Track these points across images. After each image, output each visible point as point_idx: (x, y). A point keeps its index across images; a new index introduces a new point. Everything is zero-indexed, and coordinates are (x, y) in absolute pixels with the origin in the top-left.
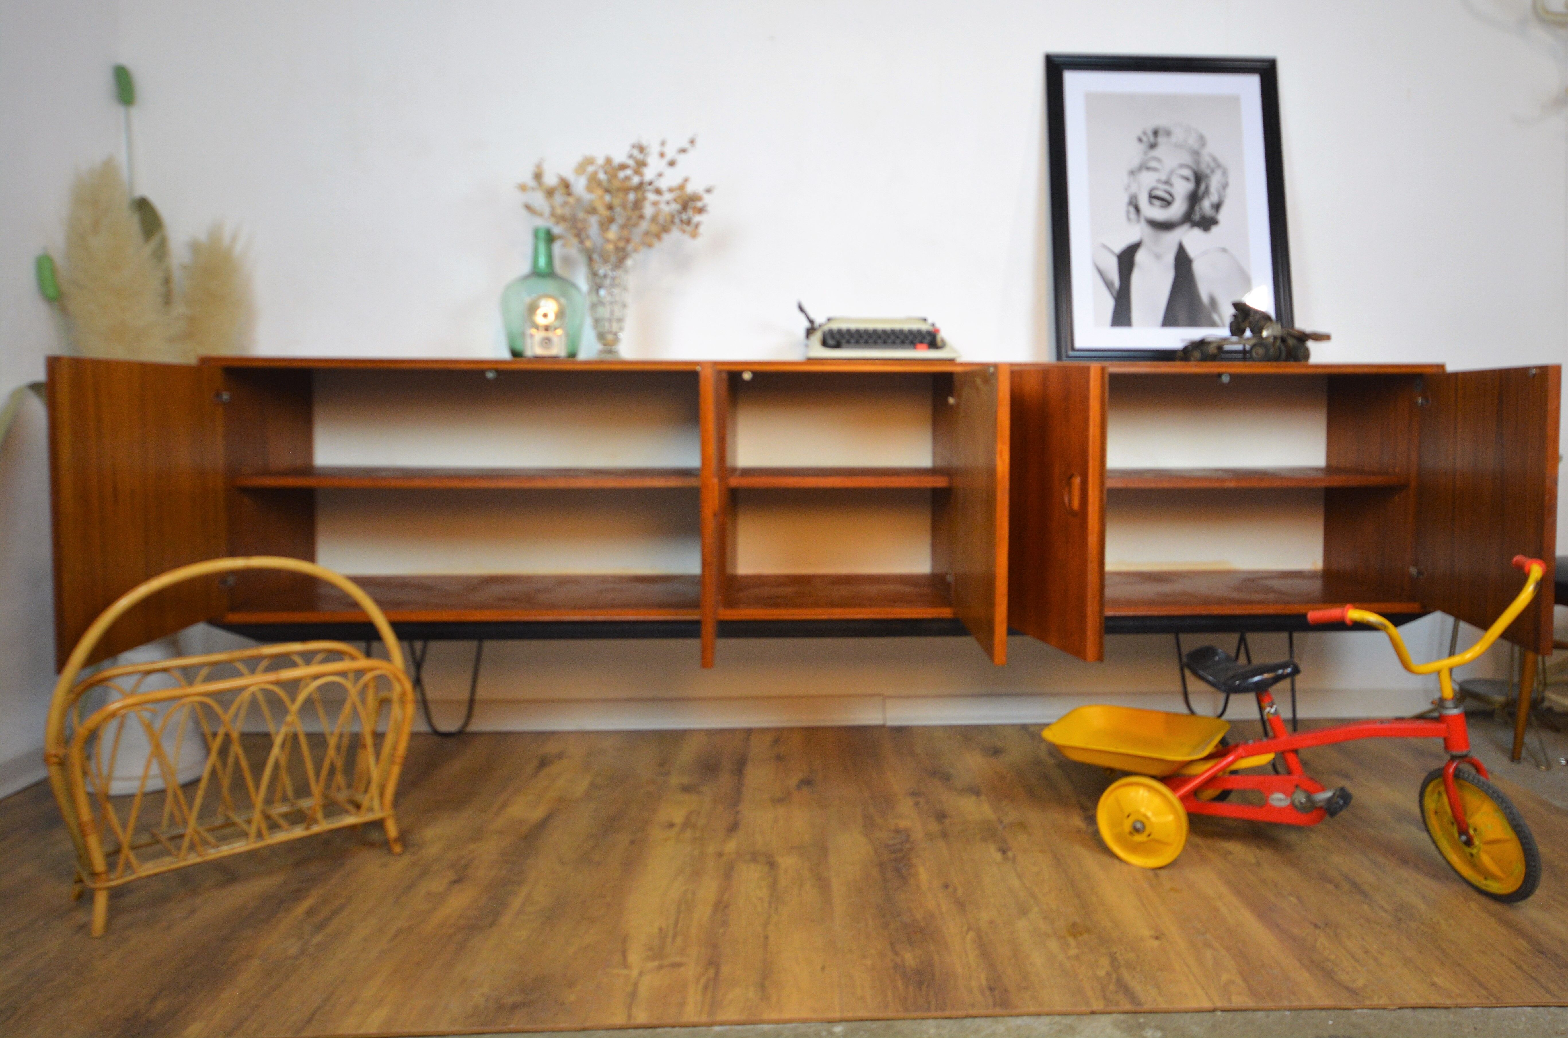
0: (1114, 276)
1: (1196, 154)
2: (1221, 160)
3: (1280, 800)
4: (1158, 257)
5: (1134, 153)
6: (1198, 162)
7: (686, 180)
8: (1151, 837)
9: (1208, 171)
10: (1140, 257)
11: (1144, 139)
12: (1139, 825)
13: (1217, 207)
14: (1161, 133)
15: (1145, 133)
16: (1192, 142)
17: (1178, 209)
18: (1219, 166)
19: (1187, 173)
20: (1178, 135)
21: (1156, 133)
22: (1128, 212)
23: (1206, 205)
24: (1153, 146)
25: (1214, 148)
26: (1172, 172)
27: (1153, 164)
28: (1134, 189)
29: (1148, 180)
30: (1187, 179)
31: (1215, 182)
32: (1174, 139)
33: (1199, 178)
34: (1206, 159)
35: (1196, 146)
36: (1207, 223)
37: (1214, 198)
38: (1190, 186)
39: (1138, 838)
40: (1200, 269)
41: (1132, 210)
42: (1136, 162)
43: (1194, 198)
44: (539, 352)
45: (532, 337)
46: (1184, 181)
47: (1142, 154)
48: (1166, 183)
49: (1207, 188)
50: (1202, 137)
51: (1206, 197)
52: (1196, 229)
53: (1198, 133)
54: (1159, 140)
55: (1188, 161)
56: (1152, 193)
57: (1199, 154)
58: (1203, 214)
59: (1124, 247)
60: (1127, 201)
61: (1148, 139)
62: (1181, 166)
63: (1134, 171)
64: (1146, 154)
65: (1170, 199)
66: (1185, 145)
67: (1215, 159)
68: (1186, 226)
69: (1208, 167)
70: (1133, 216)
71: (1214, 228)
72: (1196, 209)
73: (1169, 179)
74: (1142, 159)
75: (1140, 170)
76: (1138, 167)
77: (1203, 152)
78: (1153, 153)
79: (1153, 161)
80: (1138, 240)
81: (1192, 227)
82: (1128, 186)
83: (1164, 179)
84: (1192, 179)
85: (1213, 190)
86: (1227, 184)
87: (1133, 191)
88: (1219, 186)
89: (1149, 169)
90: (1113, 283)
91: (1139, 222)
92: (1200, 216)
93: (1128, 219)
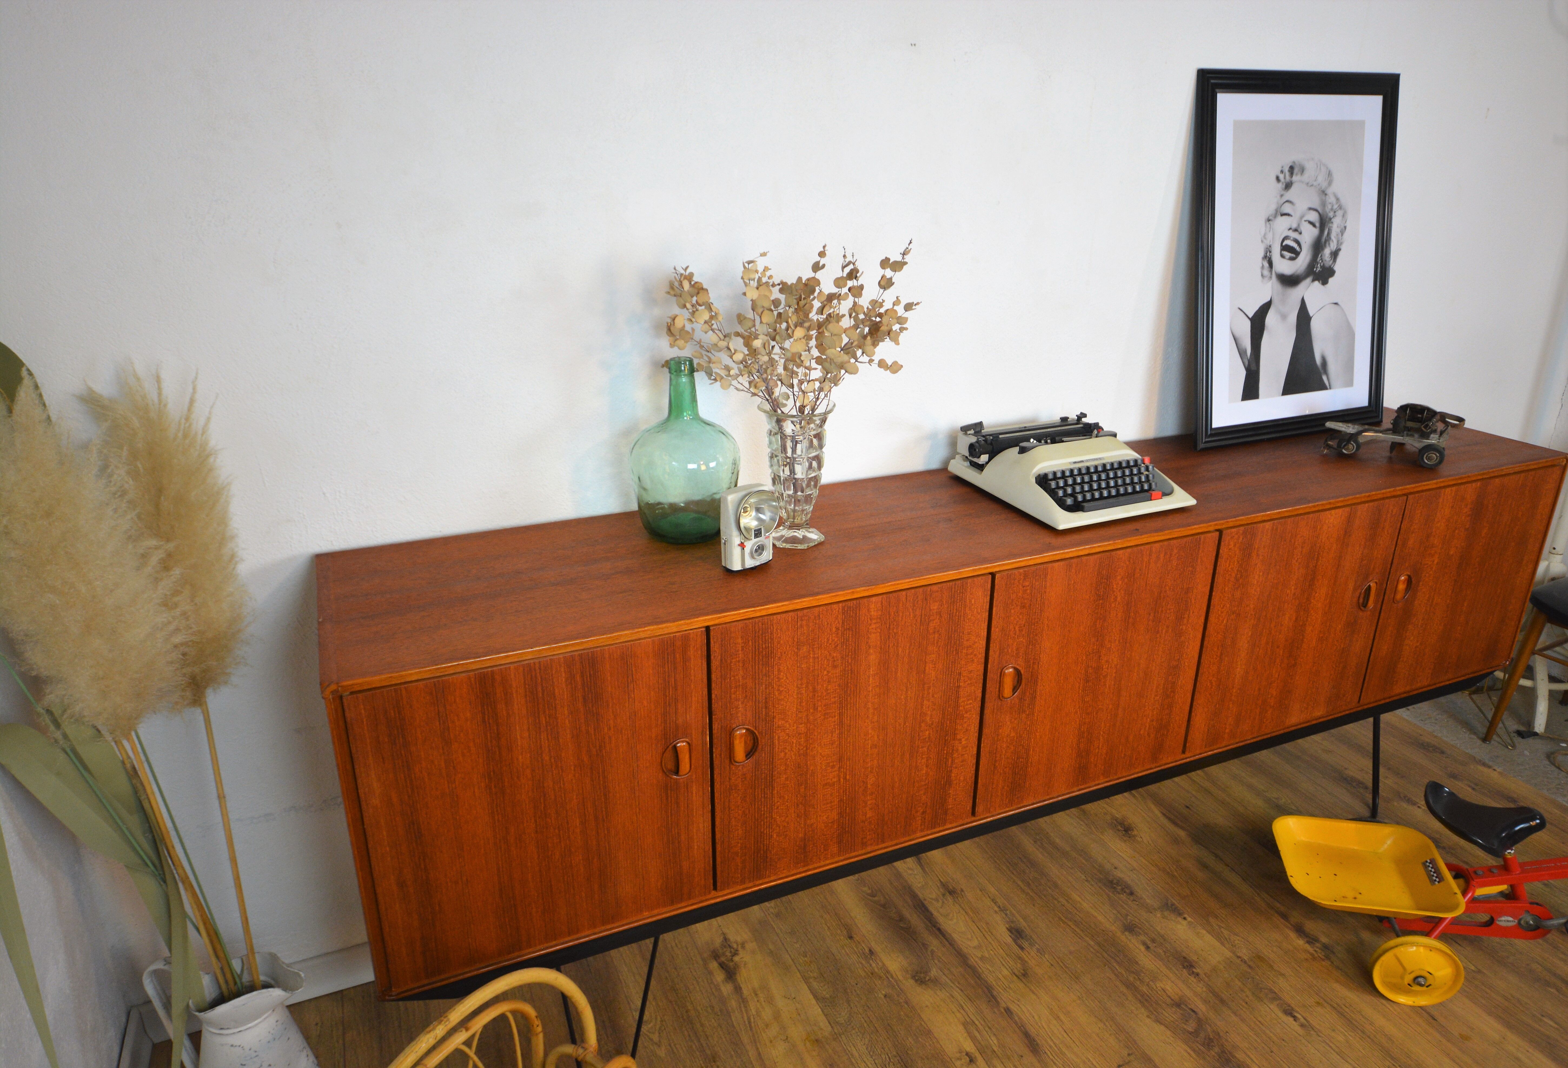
0: (1247, 344)
1: (1324, 193)
2: (1343, 201)
3: (1508, 921)
4: (1284, 317)
6: (1324, 204)
8: (1430, 987)
9: (1331, 214)
10: (1271, 319)
11: (1281, 177)
12: (1421, 980)
13: (1335, 254)
14: (1296, 171)
15: (1282, 172)
16: (1321, 179)
17: (1303, 261)
18: (1340, 207)
19: (1314, 217)
20: (1310, 173)
21: (1291, 169)
22: (1263, 267)
23: (1327, 254)
24: (1288, 186)
26: (1301, 218)
27: (1287, 208)
28: (1269, 239)
29: (1282, 227)
30: (1314, 225)
31: (1336, 226)
32: (1306, 177)
33: (1324, 223)
34: (1331, 199)
35: (1324, 185)
36: (1323, 275)
37: (1333, 246)
38: (1315, 232)
39: (1417, 988)
40: (1316, 326)
41: (1266, 265)
42: (1272, 208)
43: (1318, 246)
44: (750, 563)
45: (742, 545)
46: (1311, 227)
47: (1279, 197)
48: (1296, 230)
49: (1329, 234)
50: (1330, 174)
51: (1327, 245)
52: (1316, 283)
53: (1327, 168)
54: (1294, 178)
55: (1316, 203)
56: (1284, 244)
57: (1326, 194)
58: (1323, 264)
59: (1256, 308)
60: (1262, 254)
61: (1285, 178)
62: (1310, 209)
63: (1270, 218)
64: (1282, 196)
65: (1298, 249)
66: (1315, 184)
67: (1338, 199)
68: (1309, 280)
69: (1332, 209)
70: (1266, 272)
71: (1331, 280)
72: (1318, 260)
73: (1299, 225)
74: (1278, 203)
75: (1275, 217)
76: (1274, 212)
77: (1330, 191)
78: (1289, 195)
79: (1287, 204)
80: (1268, 299)
81: (1313, 280)
82: (1265, 236)
83: (1294, 226)
84: (1318, 225)
85: (1333, 236)
86: (1345, 227)
87: (1268, 242)
88: (1339, 230)
89: (1283, 215)
90: (1245, 351)
91: (1271, 278)
92: (1322, 267)
93: (1262, 275)
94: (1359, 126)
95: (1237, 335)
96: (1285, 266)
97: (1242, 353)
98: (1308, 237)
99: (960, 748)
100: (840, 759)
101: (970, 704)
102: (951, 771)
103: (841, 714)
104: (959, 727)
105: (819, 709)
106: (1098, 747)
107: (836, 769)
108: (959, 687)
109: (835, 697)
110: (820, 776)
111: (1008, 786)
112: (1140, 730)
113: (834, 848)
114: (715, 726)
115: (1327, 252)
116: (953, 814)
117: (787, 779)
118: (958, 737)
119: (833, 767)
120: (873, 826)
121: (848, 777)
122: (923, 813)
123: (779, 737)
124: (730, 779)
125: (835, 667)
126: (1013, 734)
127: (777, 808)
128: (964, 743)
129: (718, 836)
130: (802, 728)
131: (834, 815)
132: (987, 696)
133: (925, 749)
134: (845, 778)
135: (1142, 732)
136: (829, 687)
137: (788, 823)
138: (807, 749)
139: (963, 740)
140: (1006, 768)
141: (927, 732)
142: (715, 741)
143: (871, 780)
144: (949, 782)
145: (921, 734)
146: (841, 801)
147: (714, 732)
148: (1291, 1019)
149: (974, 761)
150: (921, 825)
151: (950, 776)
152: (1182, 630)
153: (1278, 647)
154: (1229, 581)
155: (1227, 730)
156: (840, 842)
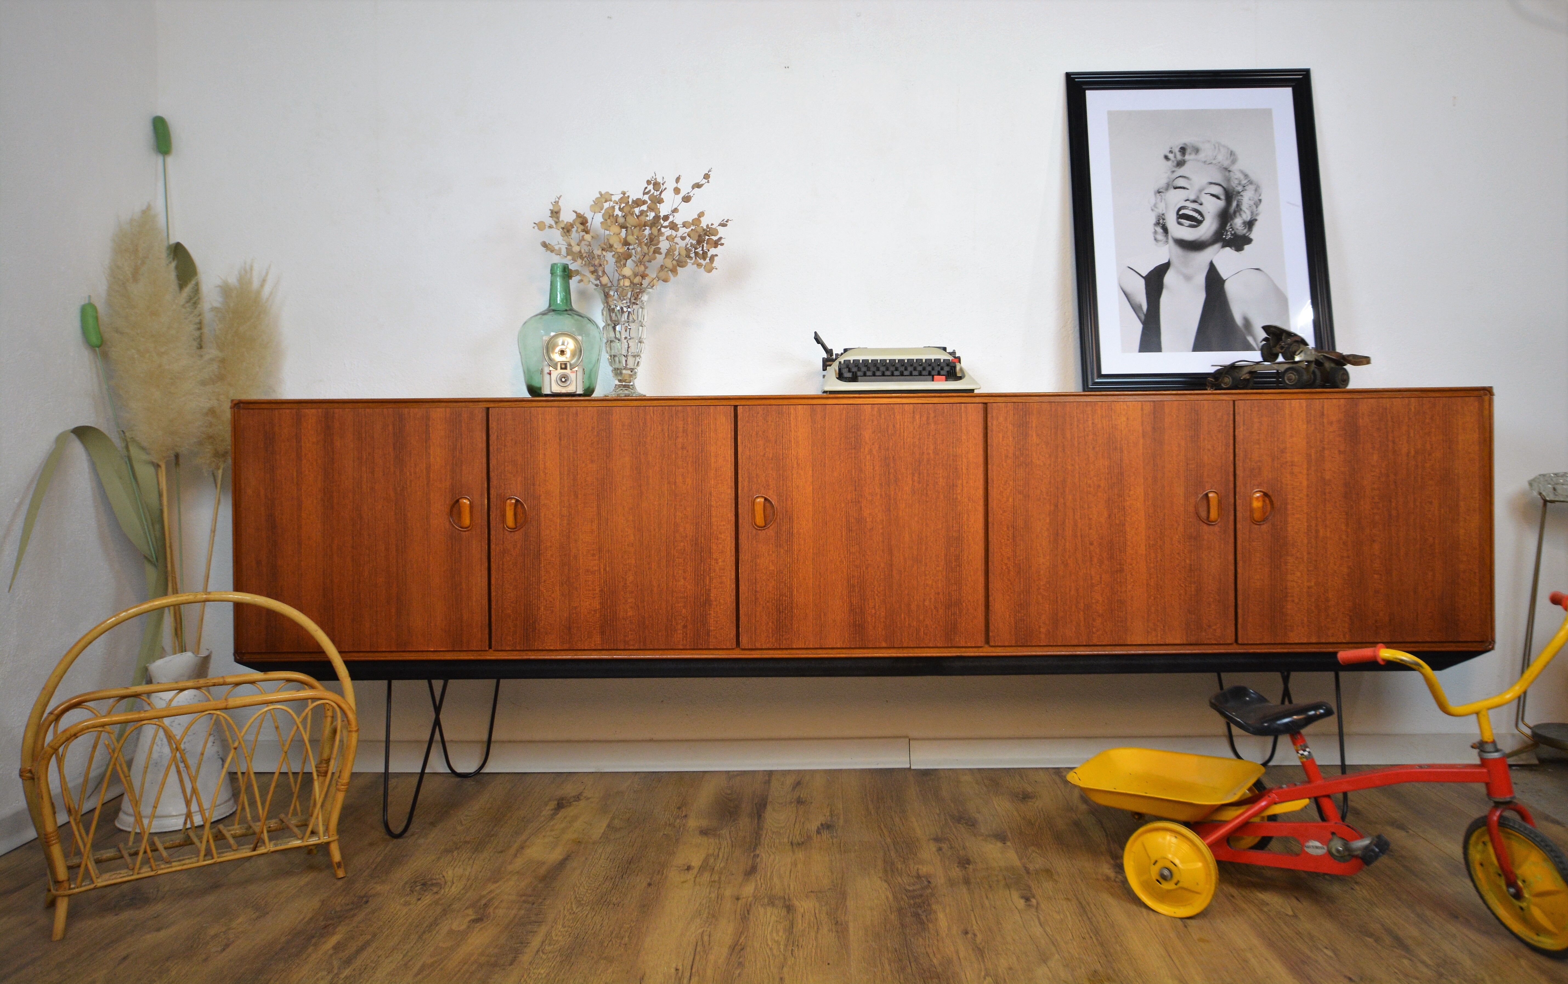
0: (1142, 299)
1: (1227, 170)
2: (1253, 176)
3: (1317, 847)
4: (1188, 278)
5: (1162, 172)
6: (1228, 180)
7: (701, 214)
8: (1179, 885)
9: (1240, 188)
10: (1169, 278)
11: (1171, 156)
12: (1166, 872)
13: (1250, 224)
14: (1188, 151)
15: (1171, 152)
16: (1222, 157)
17: (1207, 229)
18: (1251, 182)
19: (1217, 190)
20: (1207, 152)
21: (1183, 150)
22: (1155, 232)
23: (1238, 223)
24: (1180, 164)
25: (1245, 164)
26: (1201, 191)
27: (1181, 182)
28: (1161, 209)
29: (1176, 199)
30: (1218, 198)
31: (1247, 199)
32: (1202, 156)
33: (1230, 195)
34: (1236, 175)
35: (1226, 163)
36: (1239, 242)
37: (1247, 216)
38: (1221, 204)
39: (1166, 886)
40: (1232, 289)
41: (1160, 230)
42: (1162, 182)
43: (1225, 217)
44: (556, 389)
45: (550, 374)
46: (1214, 199)
47: (1169, 173)
48: (1194, 201)
49: (1238, 205)
50: (1232, 153)
51: (1238, 214)
52: (1228, 249)
53: (1228, 149)
54: (1187, 157)
55: (1217, 178)
56: (1181, 213)
57: (1230, 171)
58: (1235, 233)
59: (1151, 268)
60: (1154, 221)
61: (1175, 157)
62: (1211, 183)
63: (1160, 190)
64: (1173, 172)
65: (1199, 217)
66: (1214, 162)
67: (1246, 176)
68: (1217, 246)
69: (1239, 184)
70: (1160, 236)
71: (1247, 247)
72: (1227, 228)
73: (1198, 197)
74: (1169, 178)
75: (1167, 189)
76: (1165, 186)
77: (1234, 168)
78: (1181, 171)
79: (1180, 179)
80: (1167, 261)
81: (1223, 246)
82: (1155, 205)
83: (1192, 197)
84: (1222, 197)
85: (1245, 207)
86: (1260, 200)
87: (1160, 211)
88: (1252, 203)
89: (1175, 188)
90: (1140, 307)
91: (1167, 242)
92: (1232, 235)
93: (1156, 239)
94: (1266, 114)
95: (1128, 290)
96: (1188, 233)
97: (1136, 308)
98: (1211, 207)
99: (718, 569)
100: (600, 550)
101: (724, 525)
102: (710, 590)
103: (599, 507)
104: (714, 547)
105: (580, 497)
106: (874, 607)
107: (597, 557)
108: (711, 506)
109: (593, 489)
110: (581, 560)
111: (773, 622)
112: (924, 600)
114: (492, 492)
116: (717, 638)
117: (552, 556)
118: (714, 556)
119: (593, 555)
120: (634, 626)
121: (608, 569)
122: (685, 627)
123: (545, 515)
124: (503, 542)
125: (592, 461)
126: (772, 568)
127: (545, 581)
128: (720, 564)
129: (493, 594)
130: (565, 511)
131: (596, 604)
132: (740, 521)
133: (681, 560)
134: (605, 570)
135: (927, 603)
136: (588, 479)
137: (554, 600)
138: (569, 532)
139: (720, 560)
140: (768, 602)
141: (682, 544)
142: (492, 505)
143: (630, 578)
144: (708, 602)
145: (676, 543)
146: (601, 591)
147: (491, 496)
149: (734, 586)
150: (683, 640)
151: (708, 595)
152: (957, 498)
153: (1091, 544)
154: (1007, 457)
155: (1042, 630)
156: (603, 633)
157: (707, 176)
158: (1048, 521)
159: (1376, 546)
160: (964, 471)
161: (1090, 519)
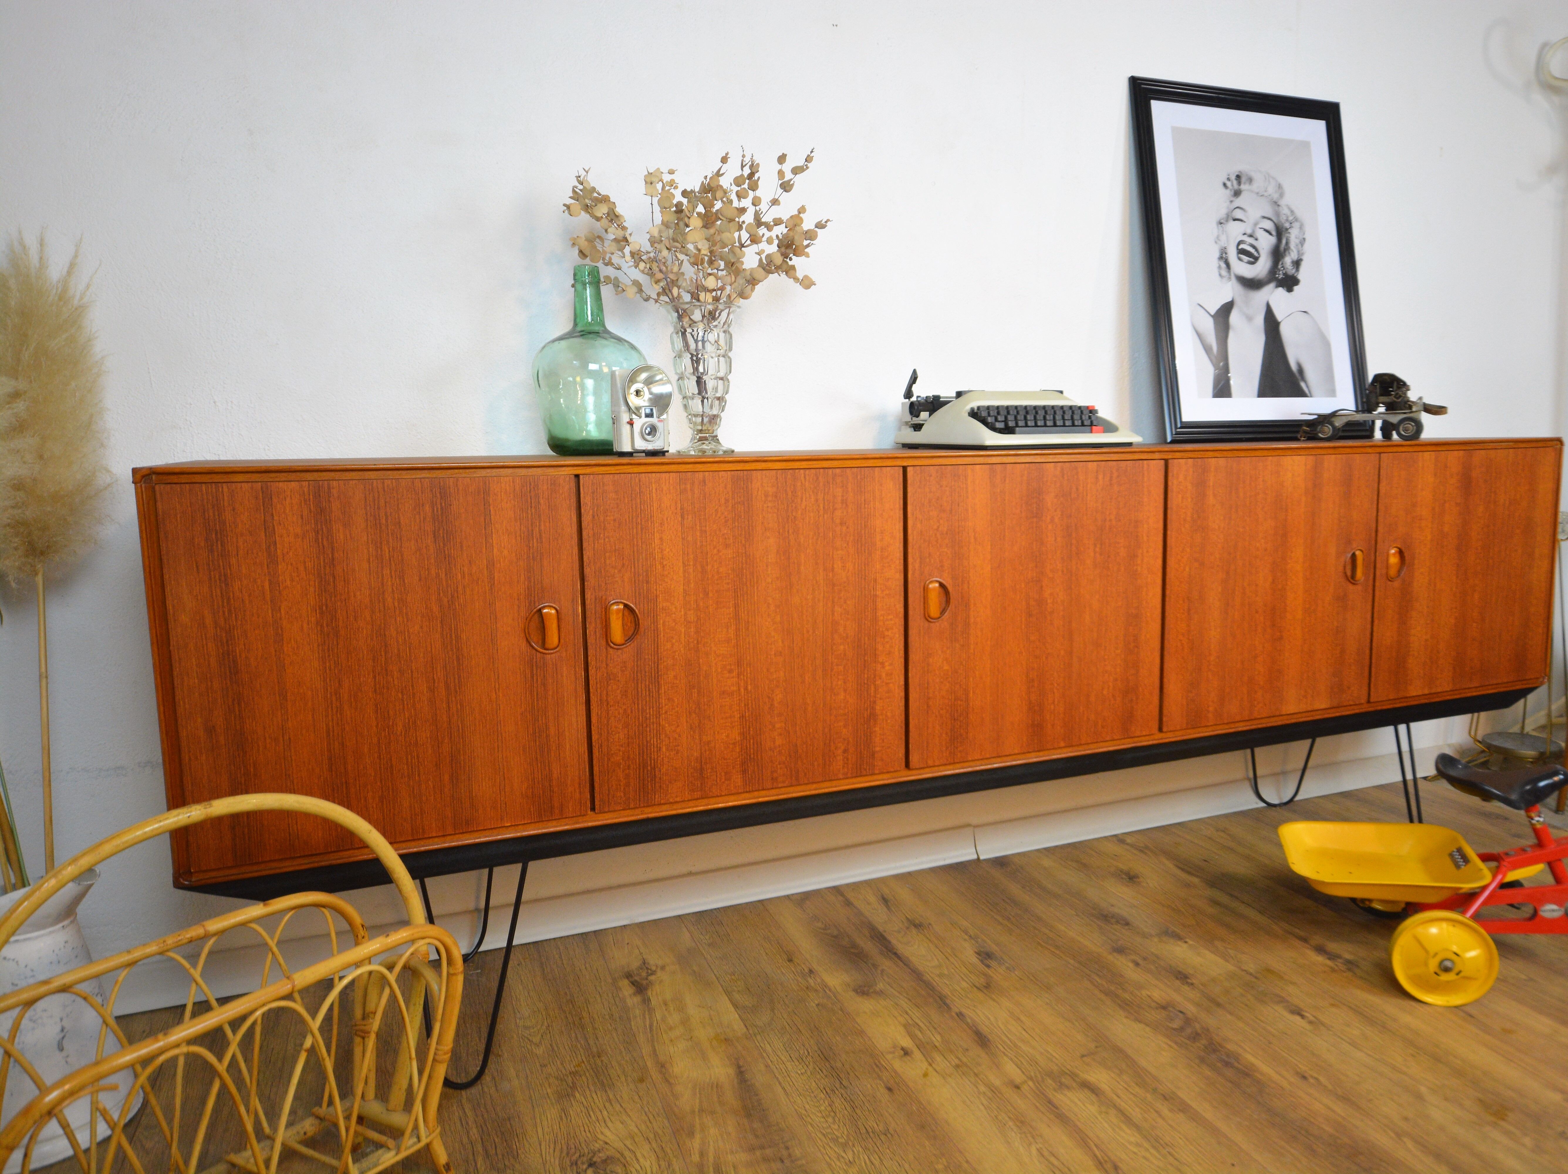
0: (1212, 339)
1: (1276, 204)
2: (1298, 213)
3: (1553, 910)
4: (1250, 319)
6: (1278, 214)
7: (802, 210)
8: (1461, 975)
9: (1287, 225)
10: (1235, 317)
11: (1229, 184)
12: (1448, 964)
13: (1297, 264)
14: (1243, 179)
15: (1229, 179)
16: (1271, 190)
17: (1263, 266)
18: (1296, 220)
19: (1269, 225)
20: (1259, 184)
21: (1238, 178)
22: (1220, 267)
24: (1237, 193)
25: (1292, 200)
26: (1256, 224)
27: (1238, 214)
28: (1223, 241)
29: (1235, 231)
30: (1270, 234)
31: (1293, 236)
32: (1255, 186)
33: (1280, 232)
34: (1285, 211)
35: (1276, 196)
36: (1289, 283)
37: (1294, 256)
38: (1273, 240)
39: (1445, 977)
40: (1286, 331)
41: (1223, 265)
42: (1223, 213)
43: (1277, 254)
44: (640, 446)
45: (634, 423)
46: (1267, 234)
47: (1228, 203)
48: (1251, 236)
49: (1287, 243)
50: (1280, 187)
51: (1287, 253)
52: (1280, 289)
53: (1276, 181)
54: (1243, 187)
55: (1269, 212)
56: (1240, 247)
57: (1279, 205)
58: (1286, 272)
59: (1218, 306)
60: (1217, 255)
61: (1232, 185)
62: (1264, 217)
63: (1222, 221)
64: (1231, 202)
65: (1256, 254)
66: (1266, 194)
67: (1292, 212)
68: (1272, 285)
69: (1287, 220)
70: (1224, 272)
71: (1296, 288)
72: (1280, 267)
73: (1254, 231)
74: (1228, 208)
75: (1227, 221)
76: (1225, 216)
77: (1282, 202)
78: (1238, 202)
79: (1237, 210)
80: (1230, 300)
81: (1277, 286)
82: (1218, 237)
83: (1249, 231)
84: (1274, 233)
85: (1292, 245)
86: (1304, 239)
87: (1223, 243)
88: (1297, 241)
89: (1235, 220)
90: (1211, 348)
91: (1230, 278)
92: (1284, 274)
93: (1220, 275)
94: (1306, 146)
95: (1201, 329)
96: (1247, 270)
97: (1207, 349)
98: (1266, 243)
99: (884, 675)
100: (739, 663)
101: (891, 619)
102: (875, 702)
103: (736, 606)
104: (880, 647)
105: (711, 595)
106: (1053, 703)
107: (735, 674)
108: (876, 596)
109: (728, 584)
110: (715, 680)
111: (946, 734)
112: (1103, 689)
113: (737, 779)
114: (588, 595)
115: (1288, 261)
116: (882, 759)
117: (675, 677)
118: (880, 660)
119: (730, 671)
120: (784, 758)
121: (749, 688)
122: (845, 751)
123: (664, 622)
124: (607, 665)
125: (727, 546)
126: (946, 667)
127: (666, 712)
128: (887, 668)
129: (595, 737)
130: (692, 616)
131: (735, 735)
132: (911, 612)
133: (841, 668)
134: (746, 689)
135: (1105, 692)
136: (721, 570)
137: (680, 736)
138: (698, 643)
139: (887, 664)
140: (942, 709)
141: (842, 647)
142: (588, 613)
143: (778, 696)
144: (873, 716)
145: (834, 647)
146: (742, 717)
147: (588, 602)
148: (1298, 1018)
149: (903, 694)
151: (873, 708)
152: (1136, 570)
153: (1257, 612)
154: (1185, 520)
155: (1211, 709)
156: (744, 772)
157: (809, 159)
158: (1220, 590)
159: (1476, 596)
160: (1145, 538)
161: (1257, 585)
